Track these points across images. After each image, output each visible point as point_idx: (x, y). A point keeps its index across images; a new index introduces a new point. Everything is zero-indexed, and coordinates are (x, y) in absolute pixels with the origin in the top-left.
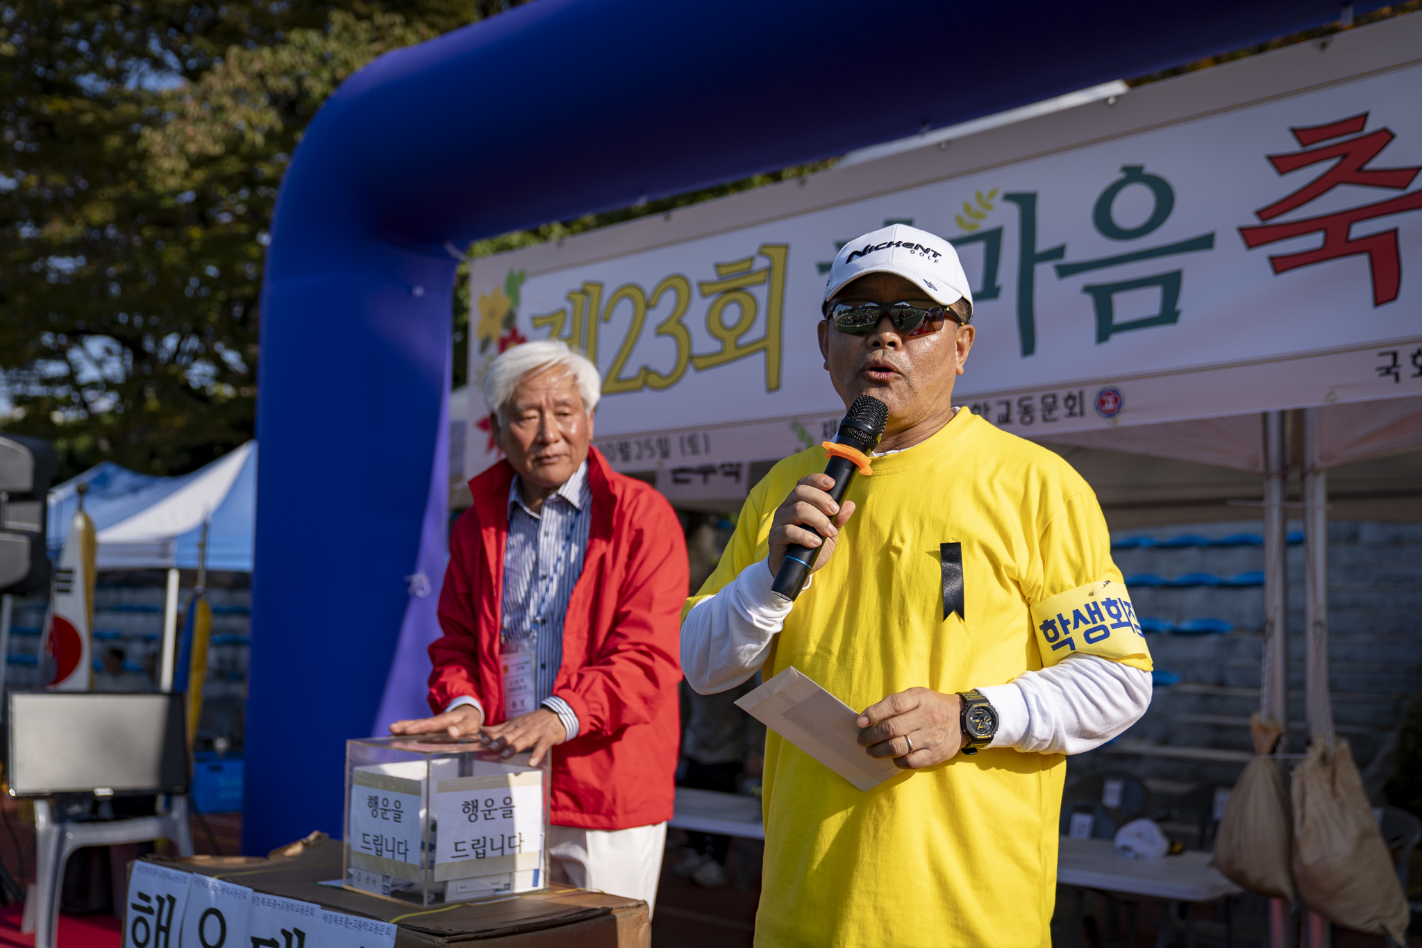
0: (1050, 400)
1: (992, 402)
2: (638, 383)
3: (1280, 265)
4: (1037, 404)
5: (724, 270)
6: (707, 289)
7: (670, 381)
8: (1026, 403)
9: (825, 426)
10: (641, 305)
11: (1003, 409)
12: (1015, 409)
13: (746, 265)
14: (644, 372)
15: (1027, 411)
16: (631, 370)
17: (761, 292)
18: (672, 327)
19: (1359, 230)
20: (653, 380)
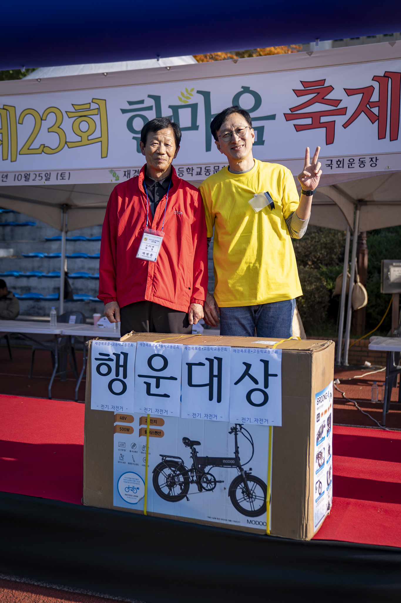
0: (216, 168)
1: (195, 167)
2: (40, 151)
3: (299, 128)
4: (212, 169)
5: (77, 107)
6: (70, 115)
7: (56, 151)
8: (207, 168)
9: (125, 172)
10: (38, 119)
11: (199, 170)
12: (203, 170)
13: (88, 106)
14: (42, 146)
15: (208, 171)
16: (36, 145)
17: (96, 118)
18: (55, 129)
19: (324, 119)
20: (46, 150)
